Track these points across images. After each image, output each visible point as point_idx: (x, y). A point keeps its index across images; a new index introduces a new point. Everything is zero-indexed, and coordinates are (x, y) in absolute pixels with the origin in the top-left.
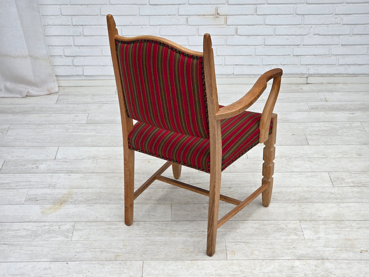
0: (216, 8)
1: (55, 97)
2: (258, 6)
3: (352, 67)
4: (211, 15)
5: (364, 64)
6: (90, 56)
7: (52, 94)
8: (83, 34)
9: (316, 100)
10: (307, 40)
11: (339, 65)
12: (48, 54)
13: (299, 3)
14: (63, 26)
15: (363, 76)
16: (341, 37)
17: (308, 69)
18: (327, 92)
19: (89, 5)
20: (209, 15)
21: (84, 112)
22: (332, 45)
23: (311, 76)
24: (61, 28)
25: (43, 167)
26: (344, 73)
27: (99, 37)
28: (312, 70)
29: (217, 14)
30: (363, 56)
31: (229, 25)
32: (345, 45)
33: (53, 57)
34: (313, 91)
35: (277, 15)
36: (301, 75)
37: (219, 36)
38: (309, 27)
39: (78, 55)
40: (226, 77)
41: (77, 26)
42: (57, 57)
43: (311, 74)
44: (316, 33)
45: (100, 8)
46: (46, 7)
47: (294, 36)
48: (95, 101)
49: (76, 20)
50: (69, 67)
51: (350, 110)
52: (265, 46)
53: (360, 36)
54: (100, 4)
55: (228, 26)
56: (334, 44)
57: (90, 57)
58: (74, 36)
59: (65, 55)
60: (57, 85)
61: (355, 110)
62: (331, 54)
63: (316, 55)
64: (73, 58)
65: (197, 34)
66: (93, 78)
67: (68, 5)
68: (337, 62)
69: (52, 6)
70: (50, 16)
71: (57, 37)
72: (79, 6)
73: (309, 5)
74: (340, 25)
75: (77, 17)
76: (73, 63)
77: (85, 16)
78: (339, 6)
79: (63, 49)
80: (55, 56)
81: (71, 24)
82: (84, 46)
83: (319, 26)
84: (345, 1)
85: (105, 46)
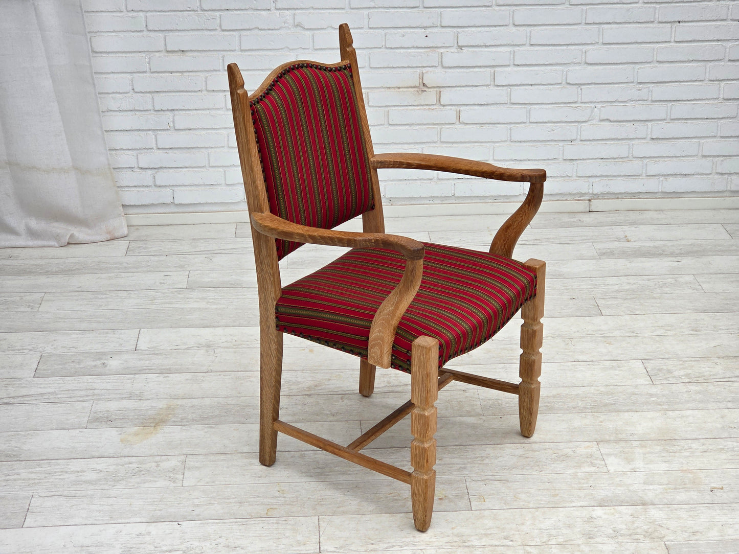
0: (419, 75)
1: (123, 245)
2: (497, 69)
3: (671, 179)
4: (411, 87)
5: (693, 174)
6: (186, 167)
7: (117, 240)
8: (174, 126)
9: (609, 240)
10: (587, 131)
11: (648, 176)
12: (109, 164)
13: (572, 63)
14: (137, 113)
15: (692, 196)
16: (649, 124)
17: (591, 184)
18: (628, 226)
19: (185, 72)
20: (407, 87)
21: (179, 269)
22: (633, 139)
23: (596, 197)
24: (132, 115)
25: (114, 363)
26: (657, 191)
27: (203, 132)
28: (599, 187)
29: (422, 85)
30: (691, 159)
31: (444, 106)
32: (657, 139)
33: (117, 170)
34: (601, 224)
35: (532, 85)
36: (578, 196)
37: (427, 126)
38: (591, 107)
39: (163, 166)
40: (440, 202)
41: (162, 113)
42: (125, 170)
43: (597, 194)
44: (603, 117)
45: (206, 78)
47: (563, 124)
48: (198, 250)
49: (162, 101)
50: (147, 189)
51: (672, 254)
52: (512, 144)
53: (683, 121)
54: (206, 71)
55: (443, 108)
56: (636, 138)
57: (186, 170)
58: (157, 130)
59: (140, 167)
60: (124, 223)
61: (681, 254)
62: (632, 156)
63: (605, 159)
64: (154, 171)
65: (386, 123)
66: (191, 209)
67: (145, 72)
68: (644, 171)
69: (116, 76)
70: (113, 93)
71: (126, 133)
72: (167, 74)
73: (590, 67)
74: (648, 103)
75: (162, 94)
76: (155, 181)
77: (178, 94)
78: (644, 68)
79: (135, 155)
80: (119, 168)
81: (151, 107)
82: (175, 148)
83: (609, 104)
84: (655, 59)
85: (215, 147)
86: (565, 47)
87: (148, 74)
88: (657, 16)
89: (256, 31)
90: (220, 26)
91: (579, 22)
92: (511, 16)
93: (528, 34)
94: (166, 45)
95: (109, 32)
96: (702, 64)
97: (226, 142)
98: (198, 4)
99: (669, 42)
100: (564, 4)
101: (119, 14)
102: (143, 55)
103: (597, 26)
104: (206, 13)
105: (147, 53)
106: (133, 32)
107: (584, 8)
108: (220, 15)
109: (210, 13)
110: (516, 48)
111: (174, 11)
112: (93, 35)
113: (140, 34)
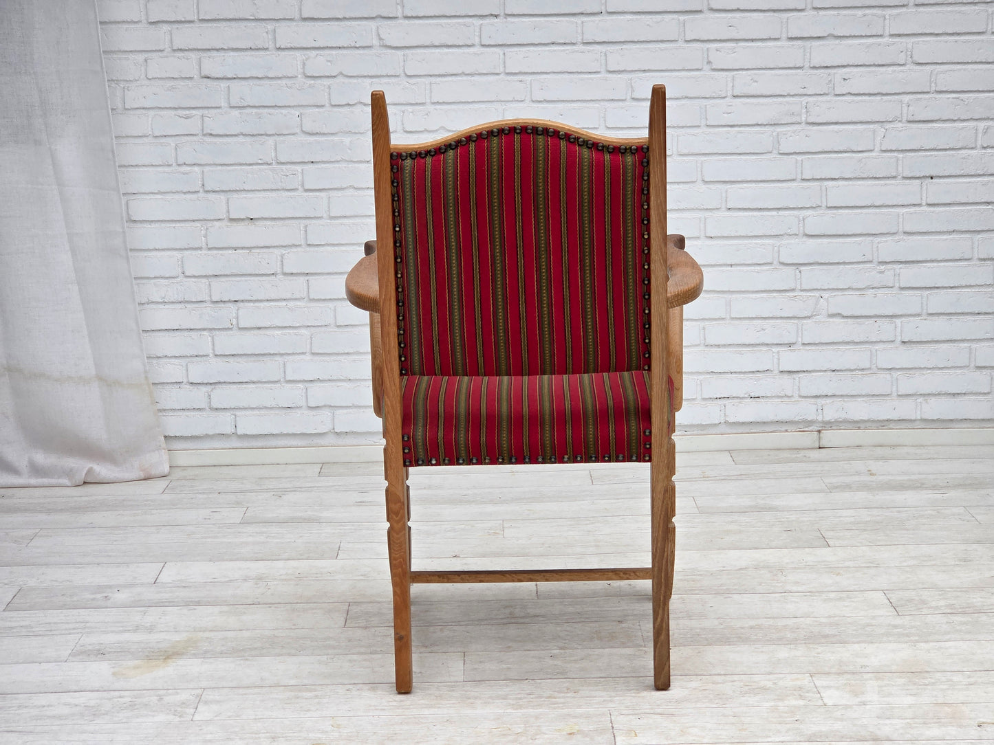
3: (933, 400)
5: (965, 394)
6: (254, 383)
8: (238, 324)
10: (812, 331)
11: (899, 396)
13: (786, 234)
14: (188, 306)
15: (965, 425)
16: (898, 321)
17: (820, 408)
22: (876, 342)
23: (828, 426)
24: (181, 309)
26: (914, 418)
27: (278, 332)
28: (831, 412)
30: (959, 371)
32: (911, 342)
33: (159, 386)
35: (731, 265)
36: (803, 426)
38: (815, 296)
39: (222, 380)
41: (222, 305)
42: (170, 386)
43: (829, 422)
44: (833, 310)
45: (282, 256)
46: (146, 256)
47: (778, 321)
49: (221, 289)
50: (199, 413)
53: (946, 317)
54: (282, 246)
56: (881, 341)
57: (253, 386)
58: (215, 329)
59: (191, 381)
62: (876, 366)
63: (838, 371)
64: (209, 388)
66: (259, 443)
67: (200, 248)
68: (894, 389)
69: (158, 254)
70: (156, 278)
71: (172, 333)
72: (230, 252)
73: (811, 241)
74: (895, 290)
75: (223, 279)
76: (210, 403)
77: (243, 279)
78: (886, 241)
79: (184, 364)
80: (164, 383)
81: (207, 298)
82: (238, 355)
83: (840, 293)
84: (901, 230)
85: (293, 354)
86: (774, 213)
87: (204, 252)
88: (900, 169)
89: (351, 191)
90: (303, 186)
91: (794, 177)
92: (699, 169)
93: (724, 195)
94: (228, 212)
95: (152, 193)
96: (968, 236)
97: (308, 346)
98: (273, 154)
99: (920, 205)
100: (771, 153)
101: (167, 169)
102: (198, 224)
103: (817, 183)
104: (284, 167)
105: (203, 222)
106: (185, 193)
107: (799, 158)
108: (302, 170)
109: (288, 166)
110: (708, 214)
111: (241, 164)
112: (133, 197)
113: (194, 196)
